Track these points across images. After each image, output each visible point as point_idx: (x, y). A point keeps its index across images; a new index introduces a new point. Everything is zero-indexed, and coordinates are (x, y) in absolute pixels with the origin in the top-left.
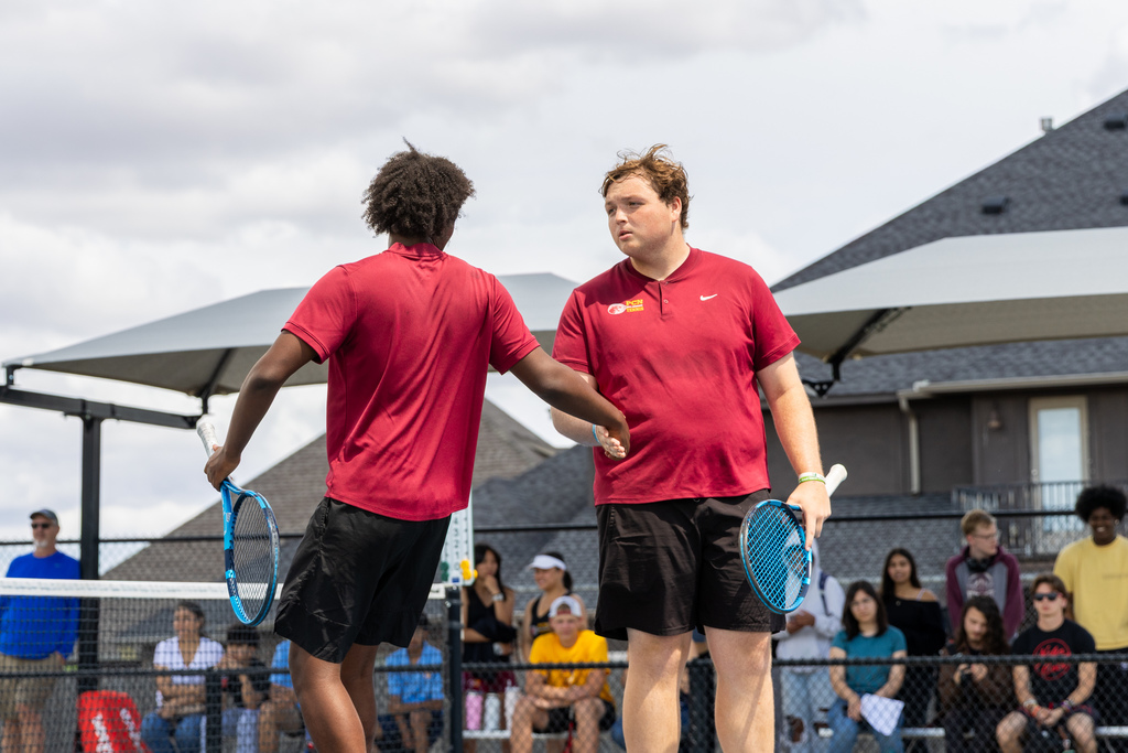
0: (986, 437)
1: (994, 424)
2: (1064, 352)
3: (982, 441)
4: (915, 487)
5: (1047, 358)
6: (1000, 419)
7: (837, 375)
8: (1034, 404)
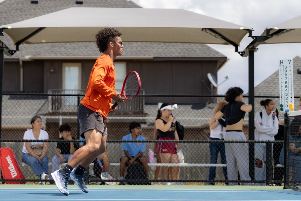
0: (48, 74)
1: (52, 70)
2: (75, 49)
3: (47, 76)
4: (22, 90)
5: (69, 50)
6: (54, 69)
7: (17, 49)
8: (64, 64)
